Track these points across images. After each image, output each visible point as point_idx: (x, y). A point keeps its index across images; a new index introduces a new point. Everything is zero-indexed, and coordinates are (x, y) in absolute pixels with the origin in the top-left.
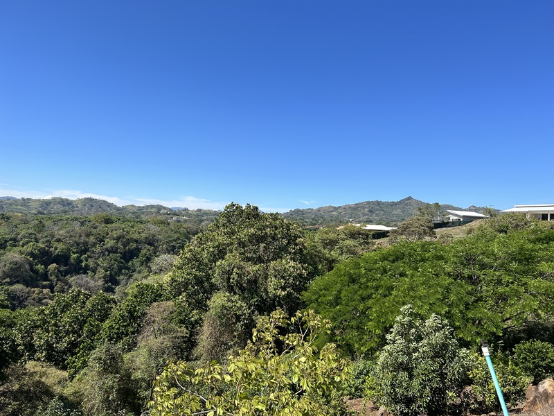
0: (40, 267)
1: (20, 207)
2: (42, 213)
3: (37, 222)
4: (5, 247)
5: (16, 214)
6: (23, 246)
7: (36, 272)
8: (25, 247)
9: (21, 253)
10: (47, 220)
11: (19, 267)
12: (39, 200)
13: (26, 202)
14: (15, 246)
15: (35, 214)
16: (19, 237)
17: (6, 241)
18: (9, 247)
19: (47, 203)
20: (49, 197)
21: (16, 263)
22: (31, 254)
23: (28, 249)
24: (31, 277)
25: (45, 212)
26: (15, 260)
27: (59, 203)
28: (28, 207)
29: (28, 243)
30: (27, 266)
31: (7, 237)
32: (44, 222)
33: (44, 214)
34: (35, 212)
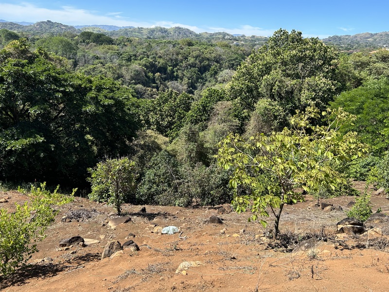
0: (150, 74)
1: (137, 34)
2: (150, 38)
3: (147, 44)
4: (131, 60)
5: (135, 38)
6: (140, 60)
7: (148, 77)
8: (142, 61)
9: (140, 64)
10: (153, 43)
11: (139, 74)
13: (140, 30)
14: (136, 60)
15: (146, 39)
16: (138, 54)
17: (131, 57)
18: (133, 61)
19: (153, 31)
20: (153, 27)
21: (137, 71)
22: (145, 66)
23: (143, 62)
24: (146, 80)
25: (152, 37)
26: (137, 69)
27: (159, 31)
28: (141, 33)
29: (143, 58)
30: (143, 73)
31: (131, 53)
32: (151, 44)
33: (151, 39)
34: (145, 37)
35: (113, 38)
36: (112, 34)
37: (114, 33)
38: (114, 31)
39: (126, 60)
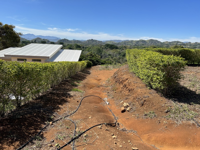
12: (136, 41)
25: (137, 45)
27: (142, 42)
28: (132, 43)
34: (134, 45)
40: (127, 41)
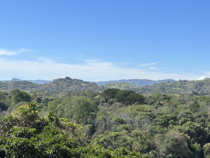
0: (196, 146)
1: (178, 89)
2: (196, 94)
3: (192, 102)
4: (168, 125)
5: (175, 95)
6: (181, 125)
7: (193, 150)
8: (183, 125)
9: (180, 131)
10: (201, 101)
11: (179, 144)
12: (194, 82)
13: (183, 83)
14: (176, 124)
15: (191, 95)
16: (178, 116)
17: (168, 120)
18: (171, 125)
19: (200, 84)
21: (177, 140)
22: (189, 132)
23: (186, 127)
24: (189, 154)
25: (199, 92)
26: (176, 137)
28: (184, 88)
29: (185, 121)
30: (186, 144)
31: (168, 115)
32: (199, 102)
33: (198, 95)
34: (190, 92)
35: (144, 95)
36: (144, 90)
37: (146, 89)
38: (147, 86)
39: (162, 124)
40: (169, 81)
